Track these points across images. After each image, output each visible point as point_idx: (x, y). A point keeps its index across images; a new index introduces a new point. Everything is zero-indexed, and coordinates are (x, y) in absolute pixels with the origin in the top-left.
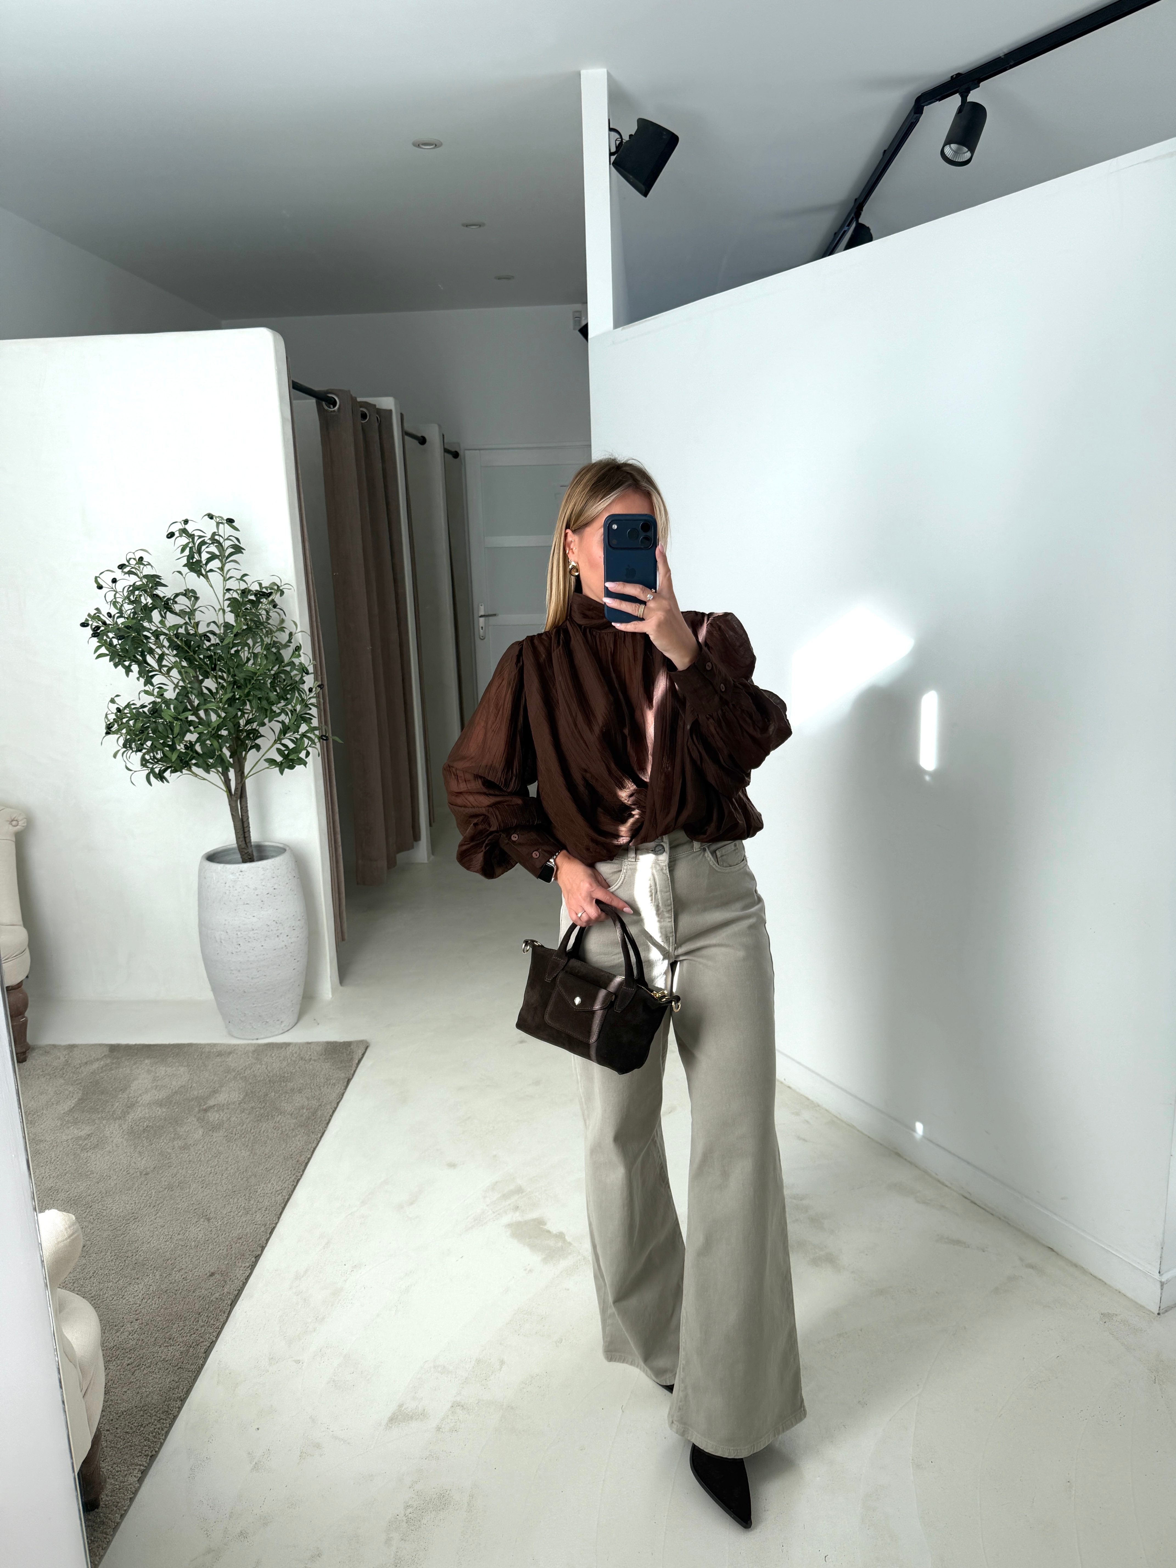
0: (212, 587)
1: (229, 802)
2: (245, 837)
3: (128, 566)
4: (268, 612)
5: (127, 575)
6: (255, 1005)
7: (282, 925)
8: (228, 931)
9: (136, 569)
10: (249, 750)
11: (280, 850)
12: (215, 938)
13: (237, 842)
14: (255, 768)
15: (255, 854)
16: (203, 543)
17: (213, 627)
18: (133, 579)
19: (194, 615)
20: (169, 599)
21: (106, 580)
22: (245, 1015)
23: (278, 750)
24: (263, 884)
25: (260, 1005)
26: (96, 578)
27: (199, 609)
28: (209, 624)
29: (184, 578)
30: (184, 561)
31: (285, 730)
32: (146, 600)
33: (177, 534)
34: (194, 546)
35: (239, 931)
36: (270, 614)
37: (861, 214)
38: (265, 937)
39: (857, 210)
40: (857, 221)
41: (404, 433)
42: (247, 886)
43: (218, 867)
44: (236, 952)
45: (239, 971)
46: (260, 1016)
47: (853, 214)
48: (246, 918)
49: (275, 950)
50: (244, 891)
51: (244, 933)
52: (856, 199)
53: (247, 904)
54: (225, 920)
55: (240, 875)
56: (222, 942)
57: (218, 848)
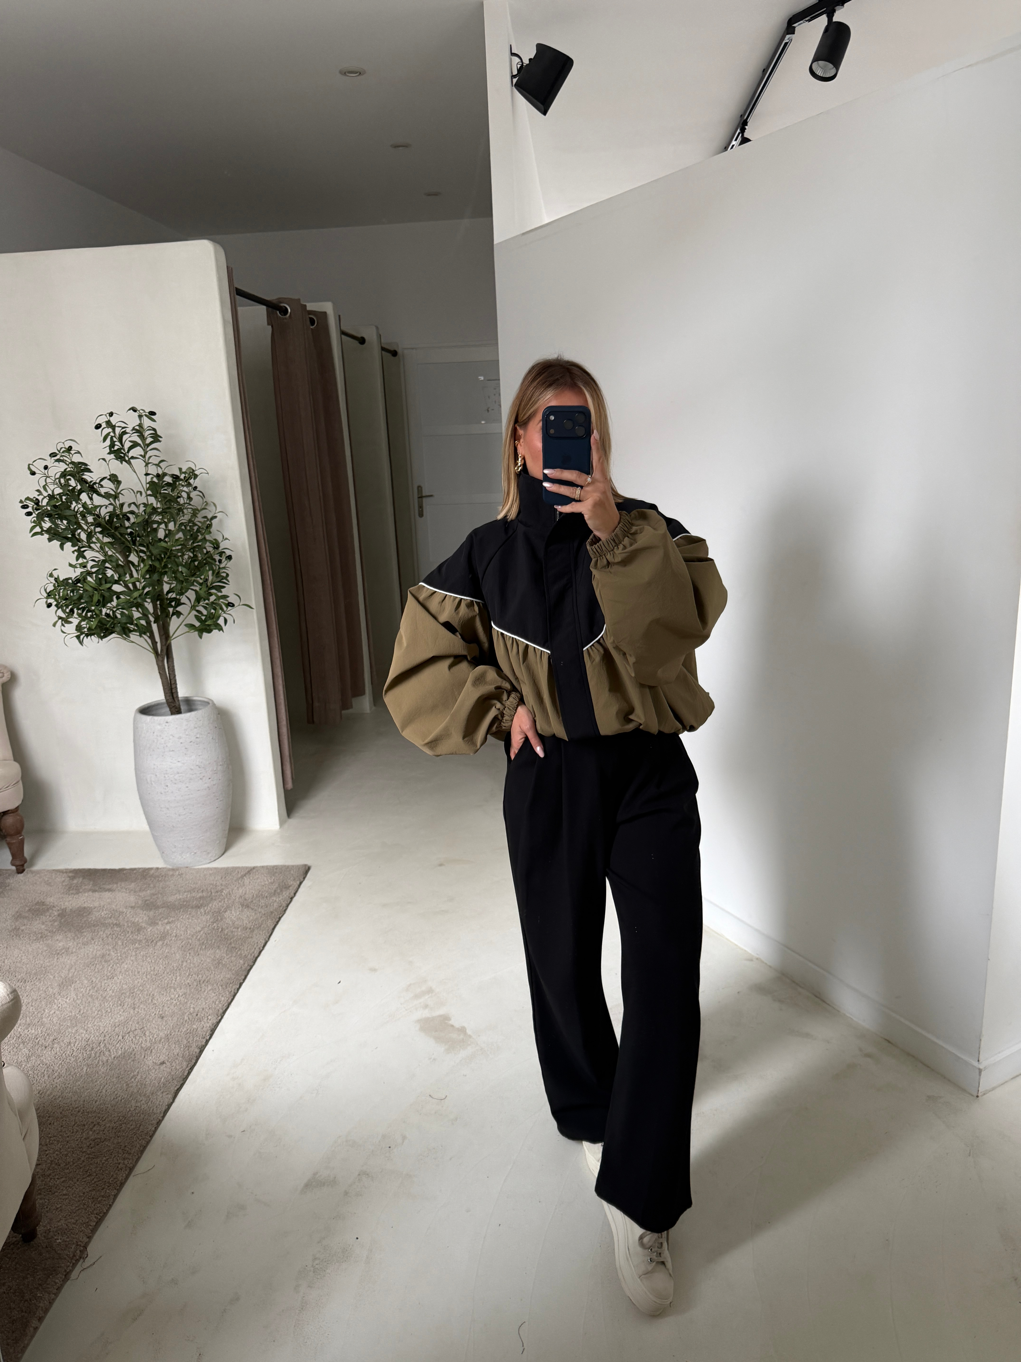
0: (135, 472)
1: (157, 662)
2: (172, 693)
3: (58, 454)
4: (188, 494)
5: (57, 463)
6: (183, 838)
7: (205, 769)
8: (157, 774)
9: (63, 456)
10: (172, 616)
11: (202, 704)
12: (148, 780)
13: (165, 698)
14: (178, 631)
15: (183, 708)
16: (125, 433)
17: (133, 508)
18: (62, 467)
19: (119, 497)
20: (95, 483)
21: (39, 466)
23: (196, 616)
24: (187, 733)
25: (188, 838)
26: (29, 465)
27: (122, 492)
28: (130, 505)
29: (108, 464)
30: (108, 450)
31: (198, 599)
32: (77, 484)
33: (104, 425)
34: (115, 436)
35: (167, 774)
36: (191, 496)
37: (745, 129)
38: (191, 779)
39: (743, 124)
40: (743, 135)
41: (343, 333)
42: (172, 735)
43: (148, 718)
44: (165, 792)
45: (168, 809)
46: (188, 848)
47: (739, 131)
48: (171, 762)
49: (199, 790)
50: (170, 739)
51: (172, 776)
52: (741, 115)
53: (172, 751)
54: (154, 765)
55: (166, 725)
56: (152, 784)
57: (150, 703)
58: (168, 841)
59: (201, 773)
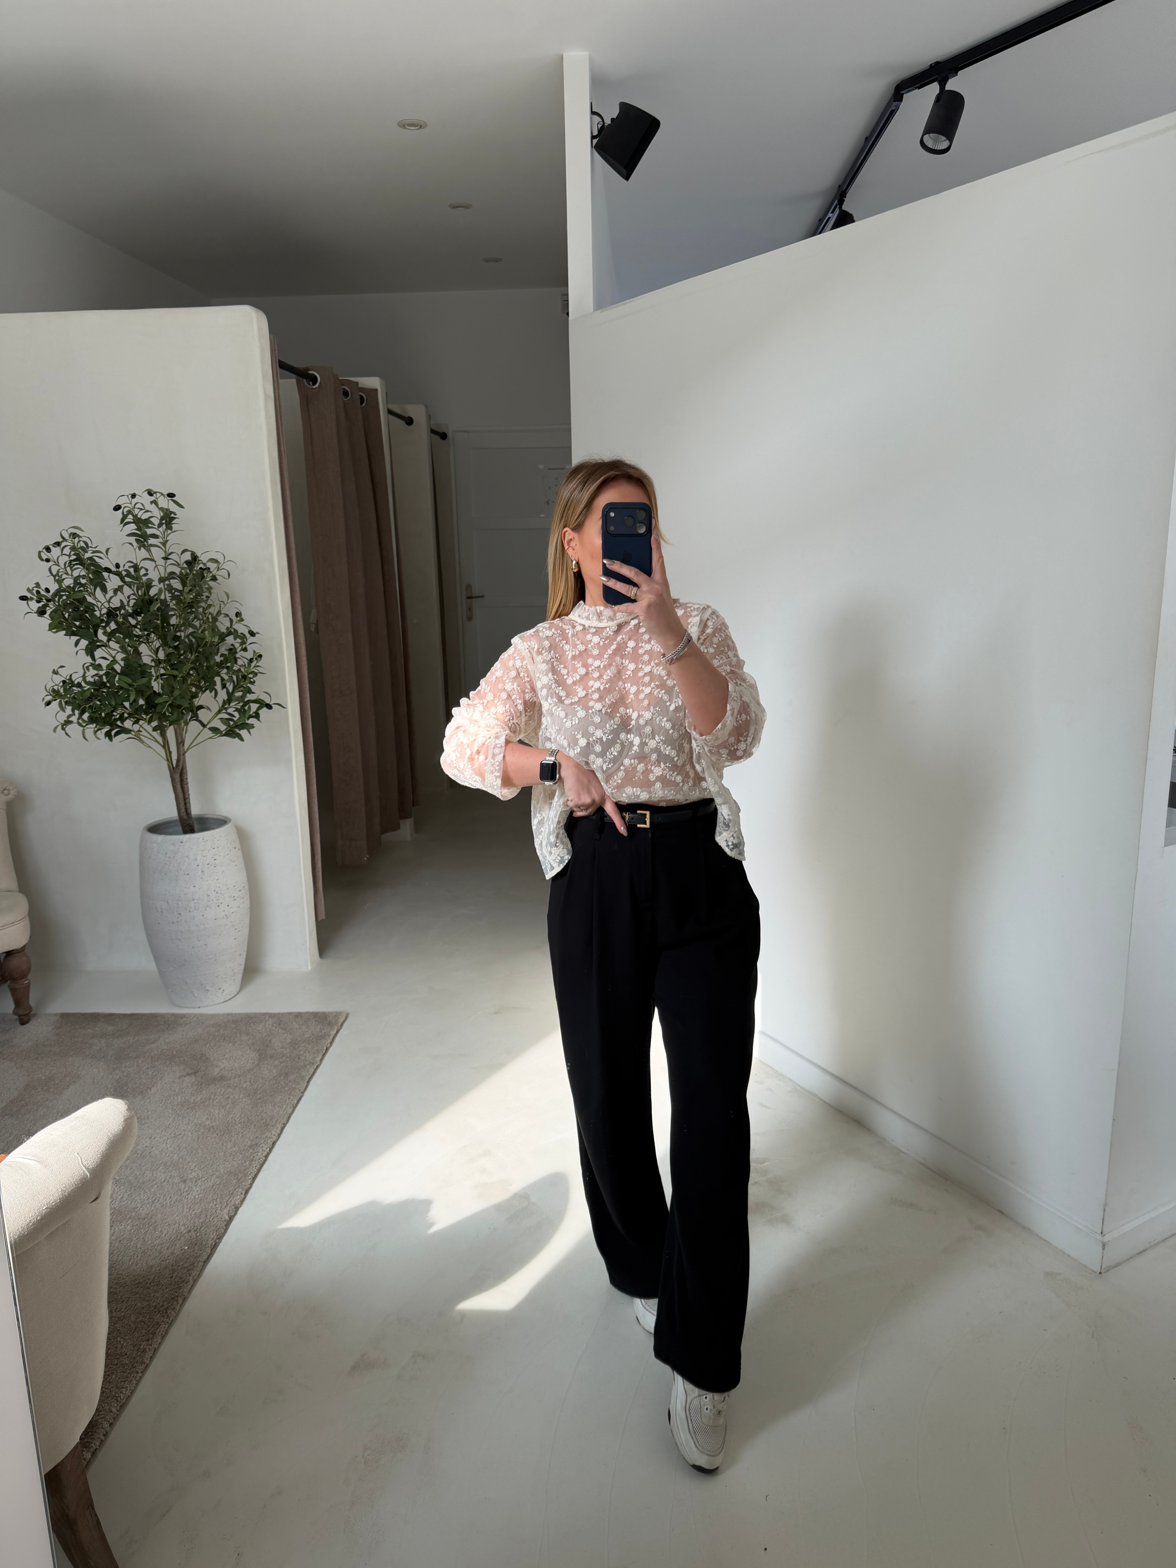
1: (170, 774)
2: (185, 810)
7: (223, 895)
10: (191, 720)
11: (222, 822)
12: (156, 907)
13: (178, 814)
14: (196, 740)
15: (197, 826)
22: (187, 983)
23: (223, 719)
24: (204, 855)
26: (38, 550)
35: (180, 900)
37: (844, 201)
39: (841, 194)
40: (839, 210)
41: (390, 412)
42: (187, 857)
43: (160, 838)
44: (178, 921)
45: (180, 940)
46: (202, 985)
47: (836, 202)
48: (186, 888)
49: (216, 919)
52: (840, 185)
53: (188, 874)
55: (180, 846)
56: (162, 912)
57: (160, 820)
58: (179, 978)
59: (217, 900)
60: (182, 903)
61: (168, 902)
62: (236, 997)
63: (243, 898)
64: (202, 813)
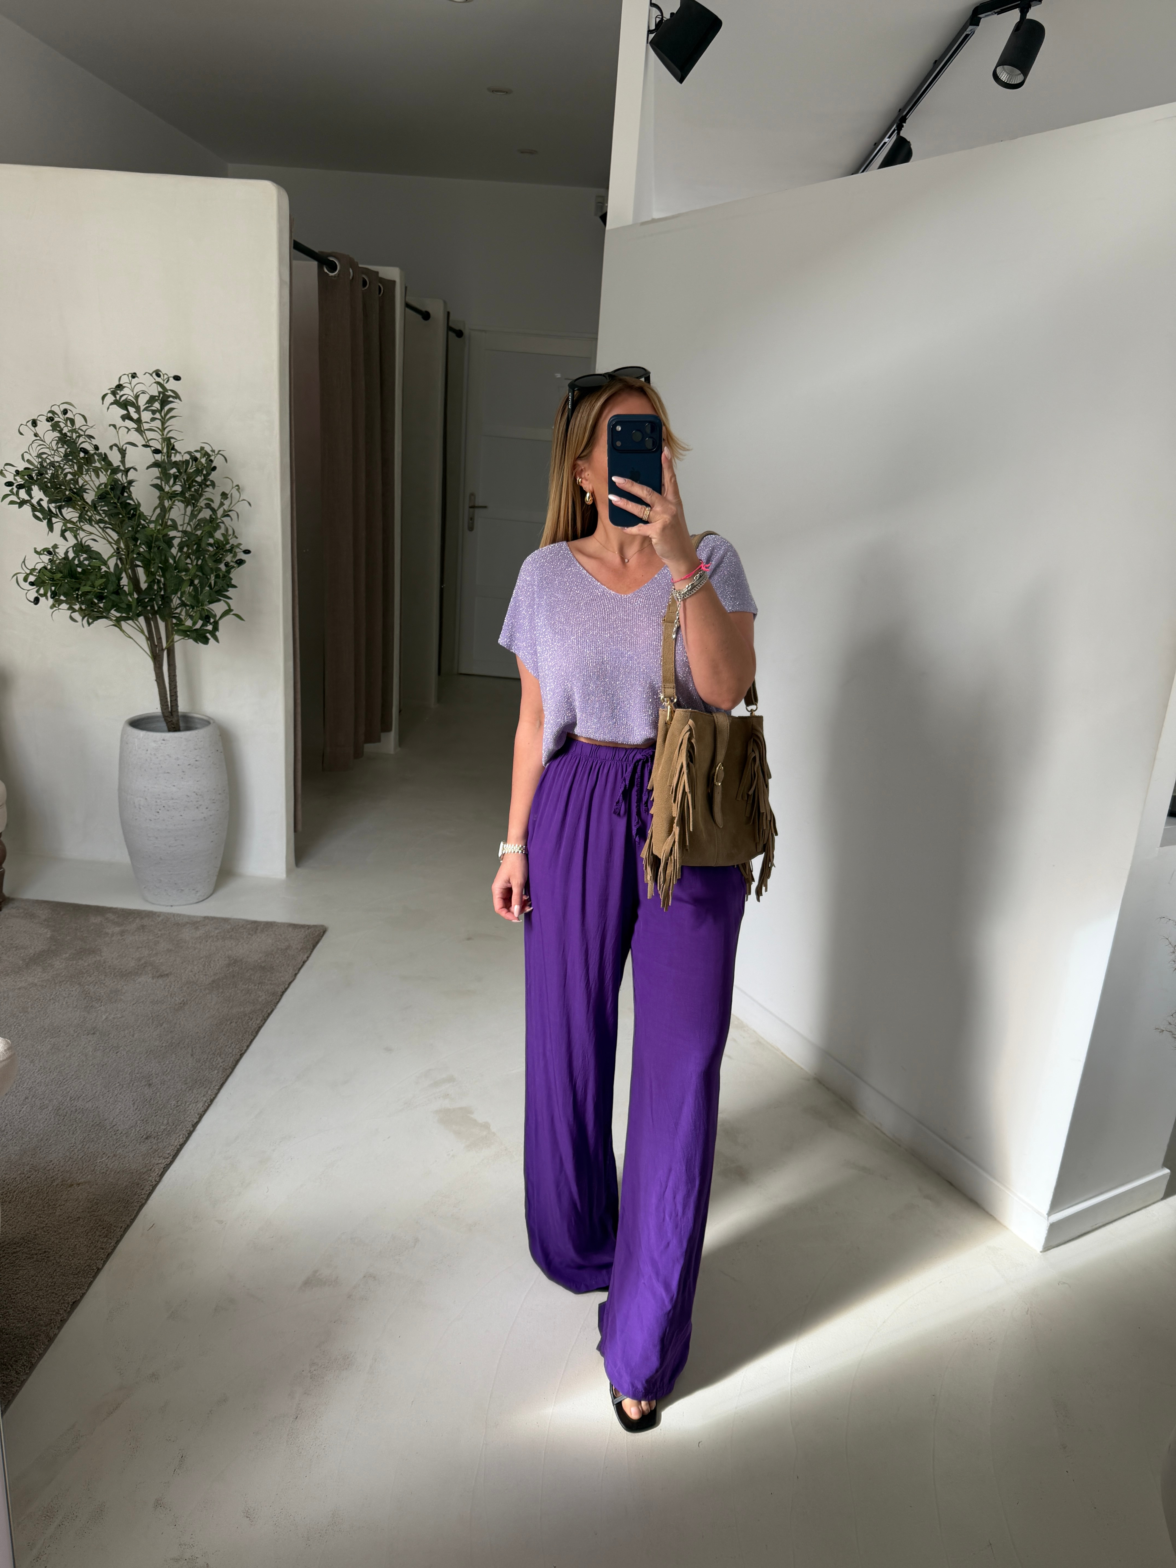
1: (155, 669)
2: (171, 707)
6: (171, 873)
7: (202, 797)
11: (205, 723)
12: (134, 803)
13: (162, 710)
15: (182, 725)
22: (160, 881)
24: (185, 754)
25: (176, 873)
35: (159, 798)
37: (903, 126)
38: (185, 807)
39: (900, 121)
40: (898, 133)
41: (407, 305)
42: (169, 755)
43: (141, 733)
44: (155, 819)
45: (157, 838)
46: (176, 884)
47: (894, 128)
48: (166, 786)
49: (194, 821)
50: (166, 759)
51: (163, 802)
52: (900, 110)
53: (168, 773)
54: (145, 787)
55: (162, 743)
56: (140, 809)
57: (143, 715)
58: (153, 875)
59: (197, 801)
60: (161, 801)
61: (146, 799)
62: (209, 898)
63: (223, 801)
64: (185, 711)
